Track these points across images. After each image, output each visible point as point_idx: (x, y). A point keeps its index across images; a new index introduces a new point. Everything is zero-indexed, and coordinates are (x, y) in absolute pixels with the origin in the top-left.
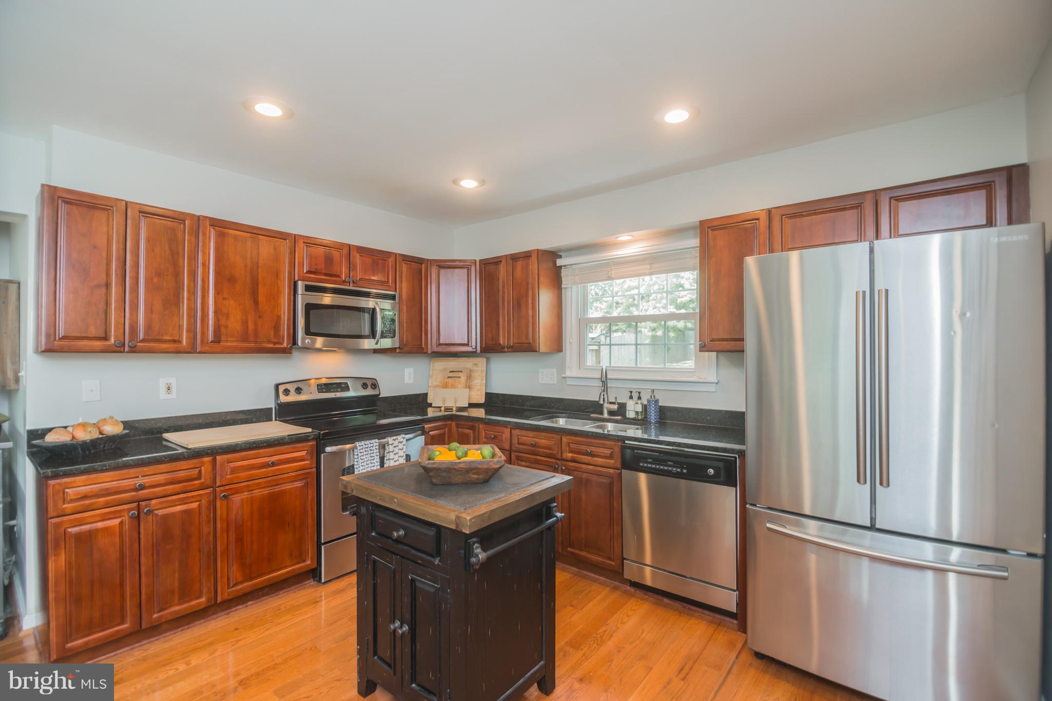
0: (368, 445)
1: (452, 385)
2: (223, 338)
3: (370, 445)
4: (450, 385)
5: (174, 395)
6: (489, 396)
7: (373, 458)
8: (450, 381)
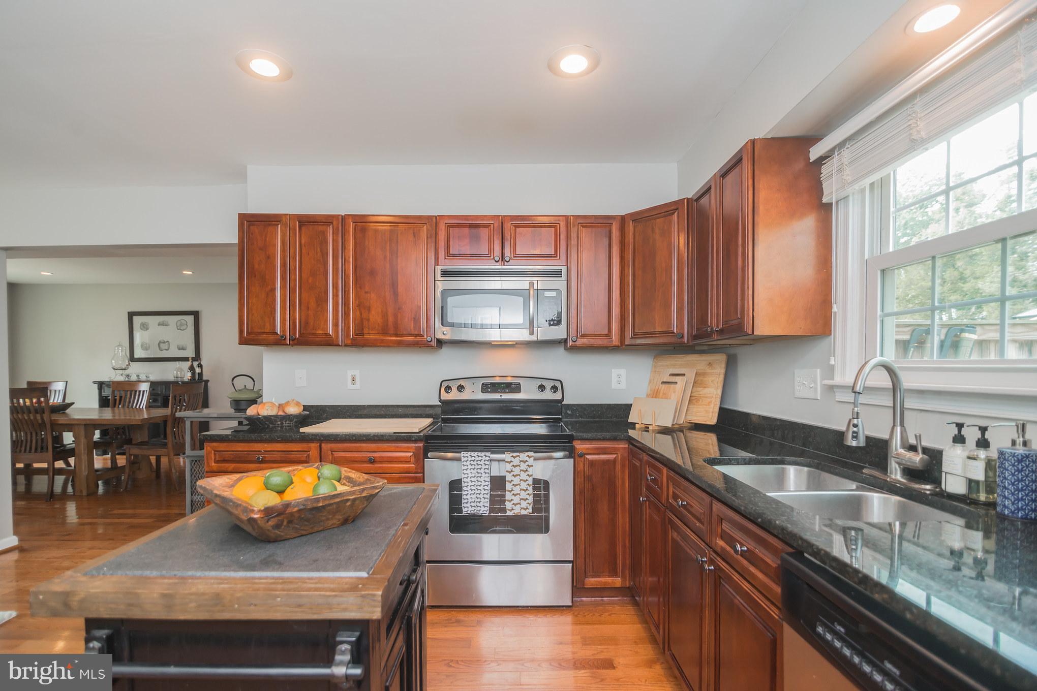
0: (475, 457)
1: (664, 394)
2: (366, 331)
3: (477, 458)
4: (661, 394)
5: (358, 385)
6: (724, 413)
7: (480, 475)
8: (663, 388)
